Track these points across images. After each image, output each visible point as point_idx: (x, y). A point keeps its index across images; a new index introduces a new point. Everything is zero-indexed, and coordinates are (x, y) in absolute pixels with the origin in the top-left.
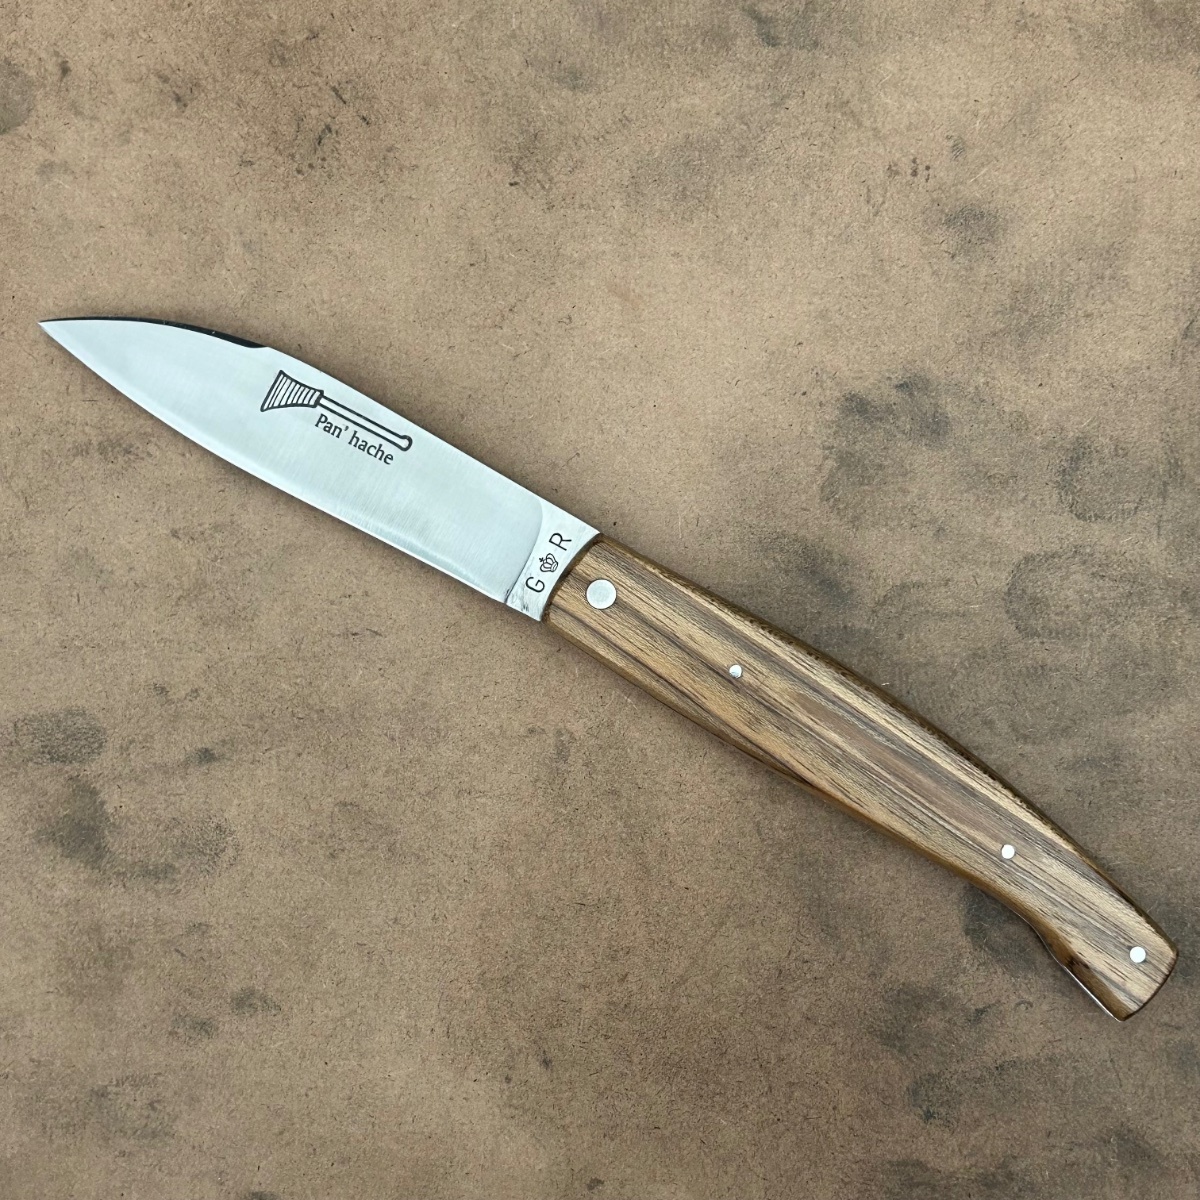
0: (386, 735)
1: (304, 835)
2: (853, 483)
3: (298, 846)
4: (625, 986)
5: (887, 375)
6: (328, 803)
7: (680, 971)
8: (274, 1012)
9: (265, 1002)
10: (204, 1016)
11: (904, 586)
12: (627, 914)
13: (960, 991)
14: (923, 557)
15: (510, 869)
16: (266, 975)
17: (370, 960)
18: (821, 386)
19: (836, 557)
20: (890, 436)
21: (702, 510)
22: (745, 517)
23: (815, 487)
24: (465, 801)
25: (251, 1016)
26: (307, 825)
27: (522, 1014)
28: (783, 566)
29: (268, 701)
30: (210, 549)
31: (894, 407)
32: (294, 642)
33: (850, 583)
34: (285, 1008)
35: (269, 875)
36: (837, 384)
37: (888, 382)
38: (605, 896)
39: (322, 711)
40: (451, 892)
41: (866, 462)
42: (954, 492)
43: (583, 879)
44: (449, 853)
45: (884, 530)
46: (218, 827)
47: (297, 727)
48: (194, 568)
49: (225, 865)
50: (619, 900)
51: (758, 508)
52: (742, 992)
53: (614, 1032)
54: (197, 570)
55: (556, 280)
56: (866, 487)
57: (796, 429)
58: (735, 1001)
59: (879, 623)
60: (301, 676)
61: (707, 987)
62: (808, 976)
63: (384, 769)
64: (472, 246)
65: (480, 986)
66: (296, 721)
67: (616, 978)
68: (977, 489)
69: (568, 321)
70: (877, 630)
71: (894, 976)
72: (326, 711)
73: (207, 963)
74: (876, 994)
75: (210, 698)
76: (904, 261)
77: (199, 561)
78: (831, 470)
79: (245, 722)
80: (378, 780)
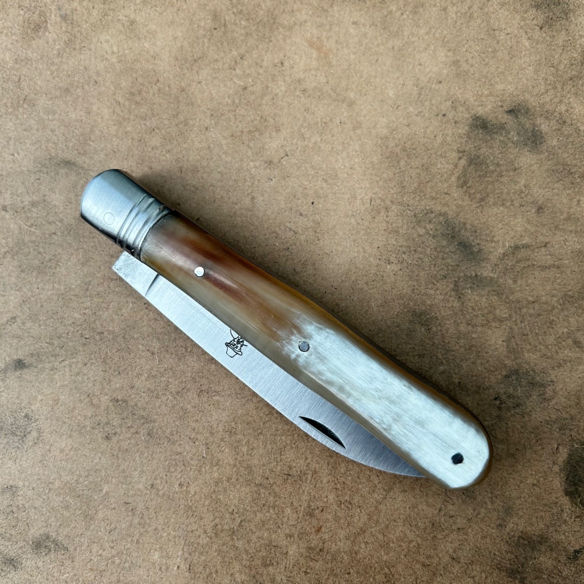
0: (148, 350)
1: (88, 423)
2: (480, 176)
3: (83, 431)
4: (320, 535)
5: (500, 104)
6: (105, 399)
7: (360, 524)
8: (63, 552)
9: (57, 545)
10: (12, 554)
11: (517, 247)
12: (321, 482)
13: (563, 537)
14: (529, 227)
15: (236, 448)
16: (58, 524)
17: (134, 515)
18: (455, 110)
19: (468, 226)
20: (504, 144)
21: (374, 194)
22: (404, 199)
23: (453, 179)
24: (205, 399)
25: (46, 555)
26: (90, 416)
27: (244, 556)
28: (431, 232)
29: (64, 326)
30: (28, 219)
31: (506, 126)
32: (84, 284)
33: (478, 244)
34: (71, 549)
35: (62, 451)
36: (467, 109)
37: (500, 109)
38: (305, 468)
39: (102, 333)
40: (193, 465)
41: (488, 161)
42: (548, 183)
43: (289, 455)
44: (192, 437)
45: (501, 208)
46: (27, 416)
47: (85, 344)
48: (16, 232)
49: (31, 444)
50: (315, 472)
51: (414, 192)
52: (406, 540)
53: (311, 569)
54: (19, 234)
55: (273, 38)
56: (488, 179)
57: (439, 139)
58: (400, 546)
59: (500, 272)
60: (89, 308)
61: (380, 537)
62: (454, 527)
63: (146, 375)
64: (215, 16)
65: (213, 535)
66: (84, 340)
67: (313, 530)
68: (563, 181)
69: (280, 66)
70: (498, 278)
71: (515, 527)
72: (106, 334)
73: (16, 515)
74: (502, 540)
75: (23, 323)
76: (509, 30)
77: (20, 228)
78: (464, 167)
79: (48, 341)
80: (141, 383)
